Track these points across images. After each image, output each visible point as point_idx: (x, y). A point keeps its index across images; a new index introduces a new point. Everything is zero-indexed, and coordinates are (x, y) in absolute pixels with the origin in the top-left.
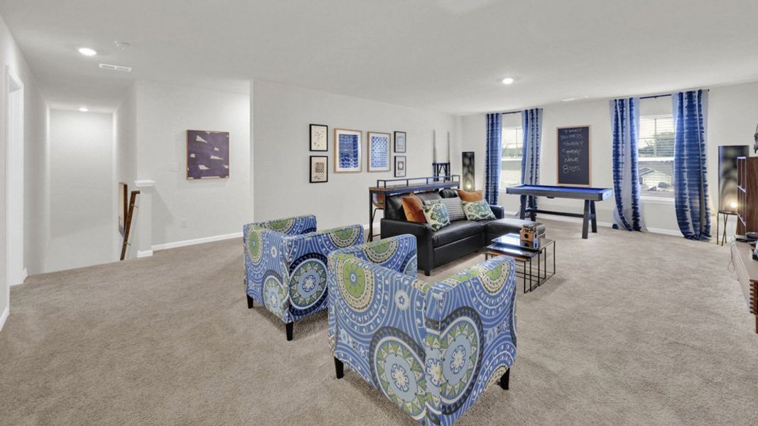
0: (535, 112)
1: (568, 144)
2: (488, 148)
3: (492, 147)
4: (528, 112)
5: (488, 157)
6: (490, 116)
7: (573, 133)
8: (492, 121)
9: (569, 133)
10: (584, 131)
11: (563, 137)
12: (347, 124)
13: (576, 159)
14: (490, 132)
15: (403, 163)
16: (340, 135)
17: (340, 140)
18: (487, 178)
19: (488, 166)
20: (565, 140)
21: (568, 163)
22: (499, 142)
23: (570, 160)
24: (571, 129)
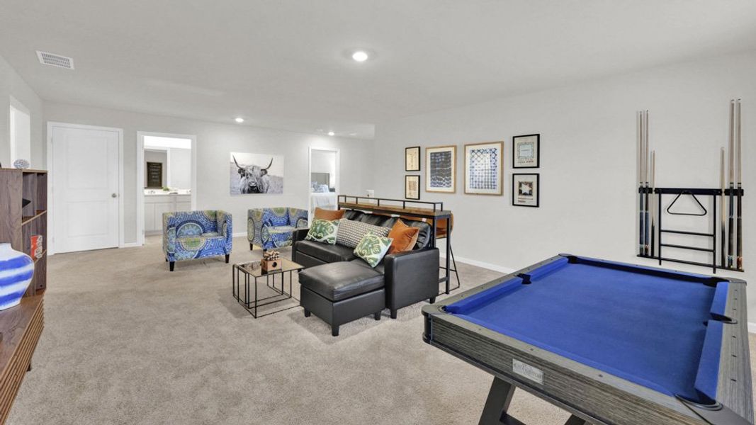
12: (434, 145)
15: (530, 185)
16: (431, 154)
17: (431, 159)
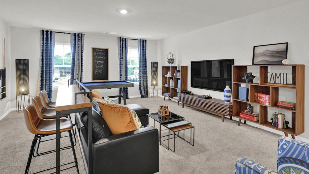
0: (80, 35)
1: (98, 57)
2: (43, 57)
3: (46, 57)
4: (76, 35)
5: (43, 64)
6: (45, 32)
7: (100, 52)
8: (47, 36)
9: (98, 52)
11: (96, 53)
13: (102, 66)
14: (44, 44)
18: (42, 81)
19: (42, 71)
20: (96, 55)
21: (98, 68)
22: (53, 53)
23: (99, 66)
24: (99, 49)
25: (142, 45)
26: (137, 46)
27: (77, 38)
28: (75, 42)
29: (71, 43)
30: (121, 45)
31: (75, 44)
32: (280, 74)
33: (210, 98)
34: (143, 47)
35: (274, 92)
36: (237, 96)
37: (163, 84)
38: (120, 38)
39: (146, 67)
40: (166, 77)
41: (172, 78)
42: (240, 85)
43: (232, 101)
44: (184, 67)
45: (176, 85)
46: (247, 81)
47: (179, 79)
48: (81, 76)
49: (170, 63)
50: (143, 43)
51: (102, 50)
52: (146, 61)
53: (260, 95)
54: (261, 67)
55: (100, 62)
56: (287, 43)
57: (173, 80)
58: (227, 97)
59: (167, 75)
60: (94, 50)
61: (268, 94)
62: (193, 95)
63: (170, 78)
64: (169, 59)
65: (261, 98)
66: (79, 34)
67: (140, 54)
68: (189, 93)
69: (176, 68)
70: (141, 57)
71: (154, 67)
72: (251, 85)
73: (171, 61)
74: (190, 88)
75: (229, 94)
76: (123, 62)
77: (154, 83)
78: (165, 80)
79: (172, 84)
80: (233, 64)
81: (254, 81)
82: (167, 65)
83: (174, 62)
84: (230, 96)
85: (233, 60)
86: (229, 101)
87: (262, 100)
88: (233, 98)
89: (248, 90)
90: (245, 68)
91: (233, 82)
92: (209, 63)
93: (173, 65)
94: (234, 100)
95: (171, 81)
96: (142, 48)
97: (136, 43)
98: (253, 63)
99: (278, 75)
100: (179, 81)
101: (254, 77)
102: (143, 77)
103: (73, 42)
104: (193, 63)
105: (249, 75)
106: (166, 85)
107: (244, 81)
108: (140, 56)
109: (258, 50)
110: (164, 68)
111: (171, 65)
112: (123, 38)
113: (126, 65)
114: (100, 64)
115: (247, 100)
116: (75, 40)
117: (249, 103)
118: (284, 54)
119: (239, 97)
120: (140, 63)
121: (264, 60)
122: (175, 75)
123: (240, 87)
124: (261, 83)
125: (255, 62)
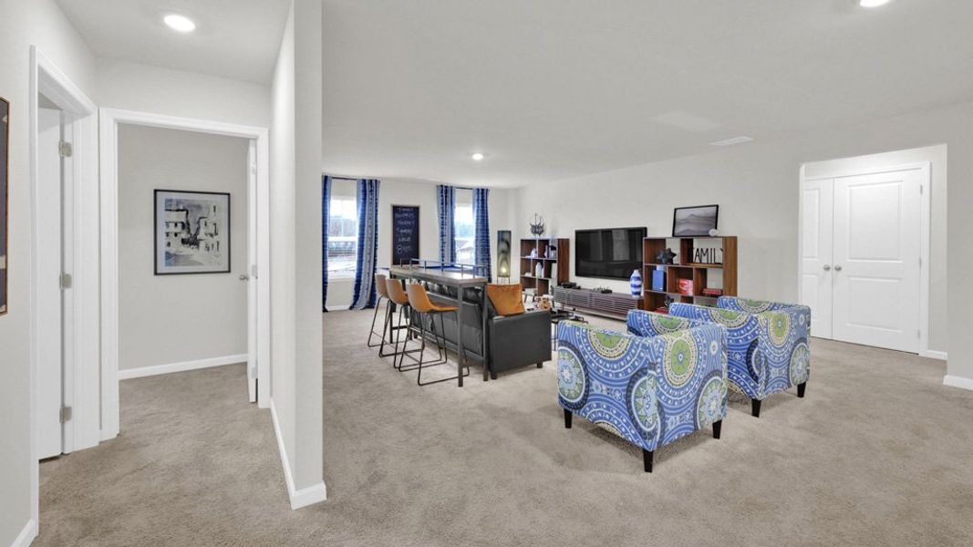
0: (374, 183)
1: (402, 223)
4: (367, 183)
7: (406, 212)
9: (402, 212)
10: (416, 210)
11: (398, 215)
13: (409, 239)
20: (399, 219)
21: (401, 243)
22: (328, 216)
23: (403, 239)
24: (405, 207)
25: (480, 198)
26: (471, 201)
27: (368, 188)
28: (365, 195)
29: (358, 196)
30: (442, 200)
31: (365, 199)
32: (707, 250)
33: (609, 292)
34: (483, 203)
35: (699, 275)
36: (649, 285)
37: (523, 272)
38: (442, 186)
39: (488, 241)
40: (529, 260)
41: (541, 261)
42: (655, 268)
43: (642, 294)
44: (563, 240)
45: (548, 274)
46: (663, 260)
47: (555, 262)
48: (375, 256)
49: (535, 232)
50: (482, 195)
51: (408, 210)
52: (487, 230)
53: (682, 281)
54: (682, 240)
55: (405, 231)
56: (717, 206)
57: (542, 264)
58: (635, 286)
59: (529, 255)
60: (396, 209)
61: (692, 279)
62: (579, 288)
63: (536, 261)
64: (533, 226)
65: (683, 285)
66: (371, 181)
67: (477, 216)
68: (572, 286)
69: (546, 242)
70: (479, 221)
71: (503, 240)
72: (669, 268)
73: (537, 229)
74: (573, 278)
75: (638, 283)
76: (448, 232)
77: (504, 270)
78: (526, 265)
79: (539, 272)
80: (646, 236)
81: (674, 262)
82: (530, 236)
83: (543, 231)
84: (640, 286)
85: (646, 229)
86: (639, 293)
87: (684, 289)
88: (645, 289)
89: (665, 274)
90: (663, 241)
91: (644, 264)
92: (607, 234)
93: (543, 237)
94: (645, 292)
95: (538, 266)
96: (480, 205)
97: (470, 195)
98: (673, 235)
99: (704, 251)
100: (555, 267)
101: (674, 255)
102: (482, 259)
103: (361, 196)
104: (579, 234)
105: (667, 252)
106: (528, 275)
107: (660, 262)
108: (477, 220)
109: (681, 215)
110: (525, 244)
111: (537, 237)
112: (446, 187)
113: (453, 236)
114: (405, 235)
115: (665, 290)
116: (365, 191)
117: (667, 293)
118: (714, 220)
119: (654, 287)
120: (477, 232)
121: (688, 230)
122: (546, 254)
123: (654, 272)
124: (683, 263)
125: (676, 232)
